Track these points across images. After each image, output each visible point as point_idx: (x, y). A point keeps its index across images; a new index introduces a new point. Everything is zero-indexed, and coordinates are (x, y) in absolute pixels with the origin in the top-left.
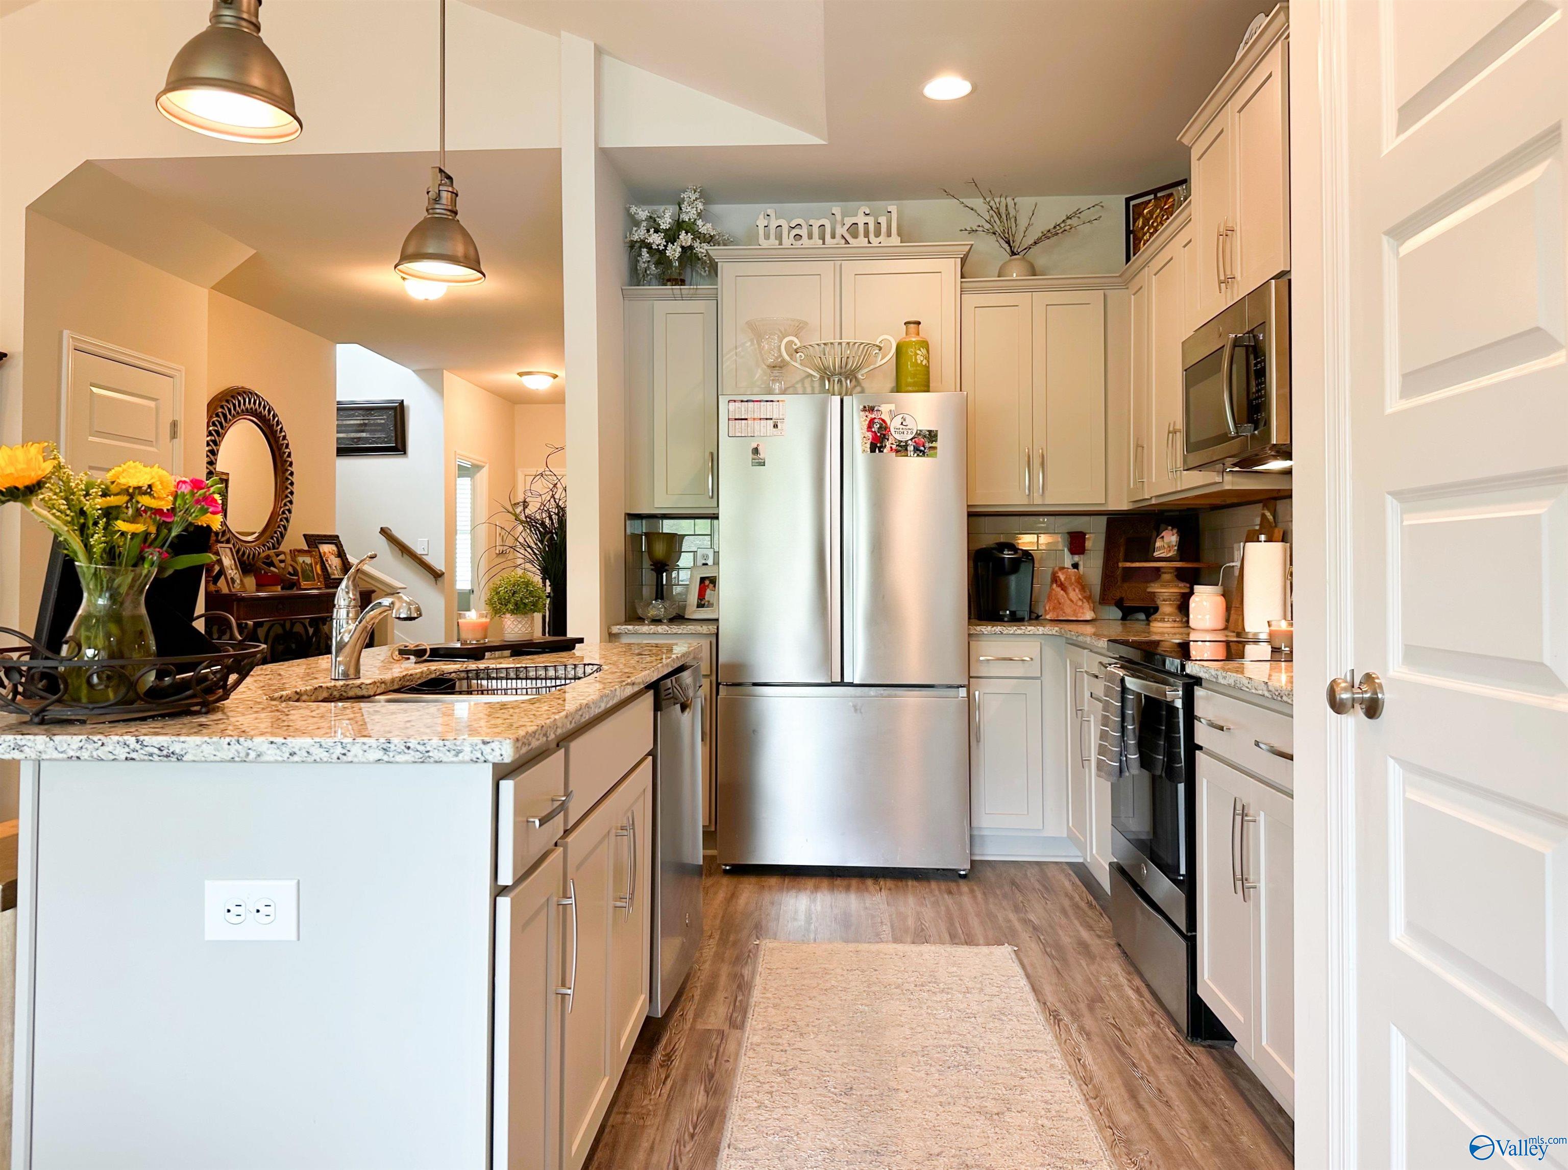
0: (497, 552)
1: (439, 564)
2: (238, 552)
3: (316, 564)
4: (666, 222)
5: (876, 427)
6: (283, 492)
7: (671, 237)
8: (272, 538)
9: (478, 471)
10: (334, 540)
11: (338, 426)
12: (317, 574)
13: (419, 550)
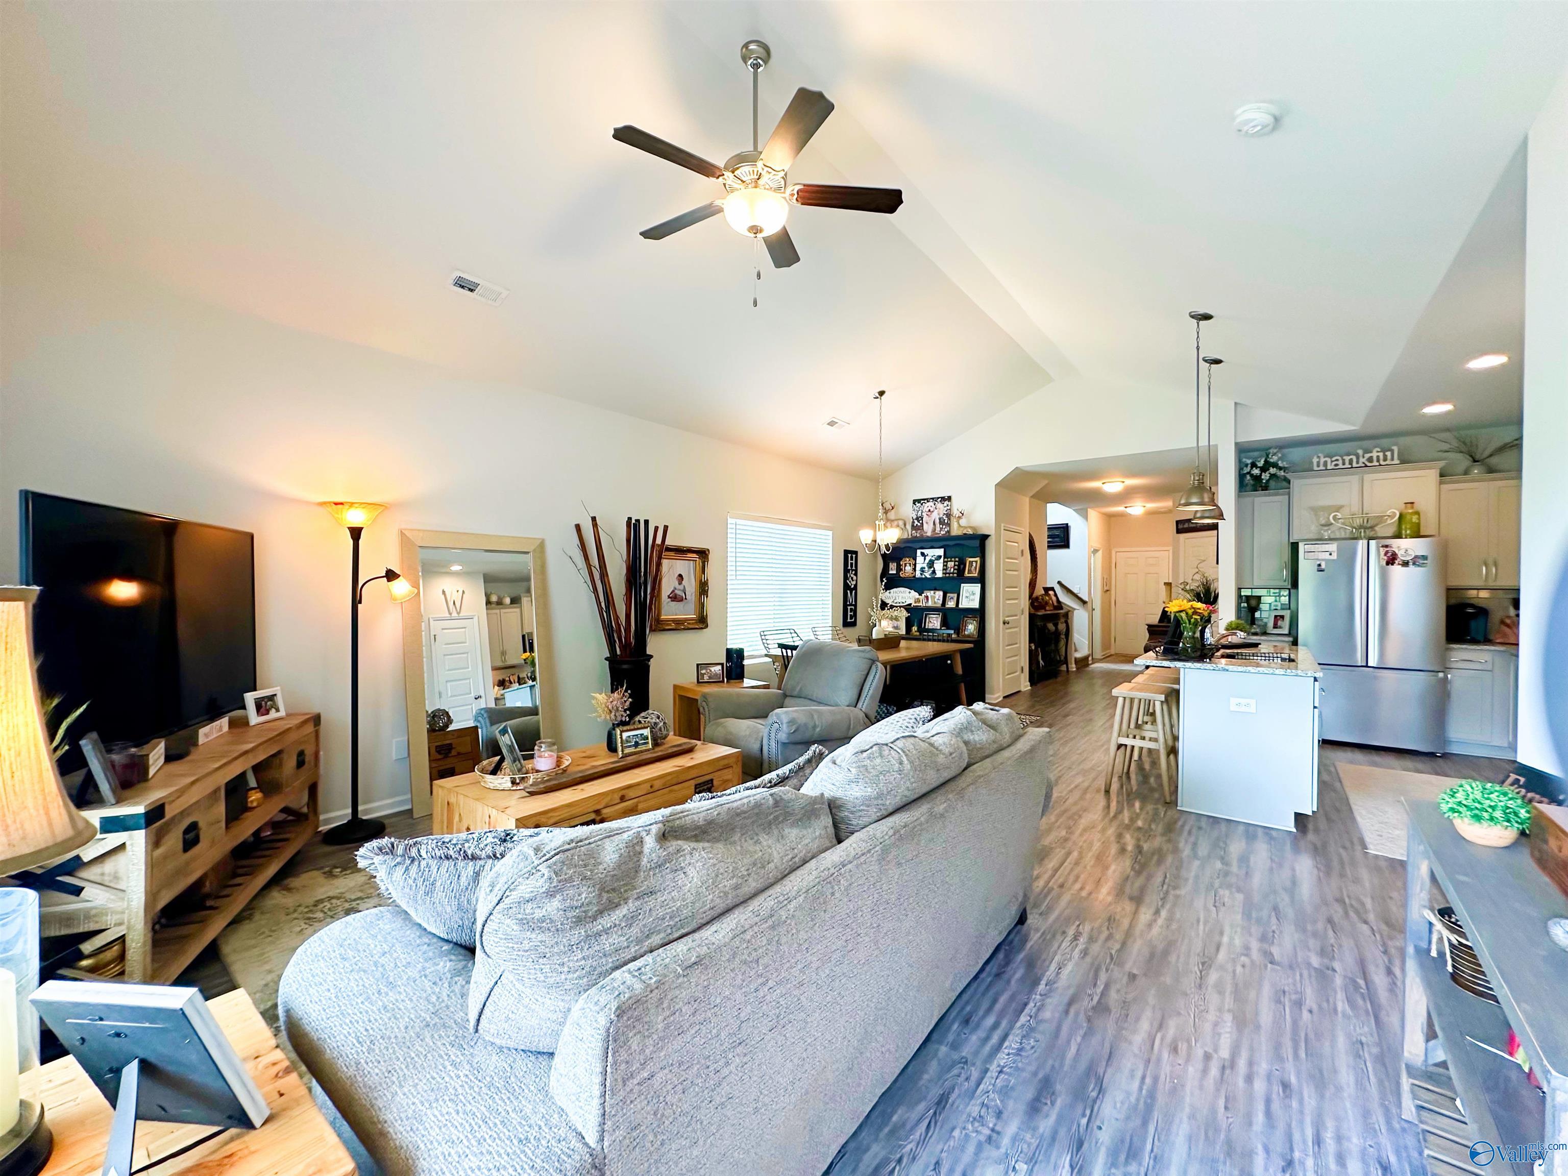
1: (1085, 598)
4: (1261, 463)
5: (1389, 554)
7: (1264, 469)
10: (1052, 589)
13: (1075, 591)
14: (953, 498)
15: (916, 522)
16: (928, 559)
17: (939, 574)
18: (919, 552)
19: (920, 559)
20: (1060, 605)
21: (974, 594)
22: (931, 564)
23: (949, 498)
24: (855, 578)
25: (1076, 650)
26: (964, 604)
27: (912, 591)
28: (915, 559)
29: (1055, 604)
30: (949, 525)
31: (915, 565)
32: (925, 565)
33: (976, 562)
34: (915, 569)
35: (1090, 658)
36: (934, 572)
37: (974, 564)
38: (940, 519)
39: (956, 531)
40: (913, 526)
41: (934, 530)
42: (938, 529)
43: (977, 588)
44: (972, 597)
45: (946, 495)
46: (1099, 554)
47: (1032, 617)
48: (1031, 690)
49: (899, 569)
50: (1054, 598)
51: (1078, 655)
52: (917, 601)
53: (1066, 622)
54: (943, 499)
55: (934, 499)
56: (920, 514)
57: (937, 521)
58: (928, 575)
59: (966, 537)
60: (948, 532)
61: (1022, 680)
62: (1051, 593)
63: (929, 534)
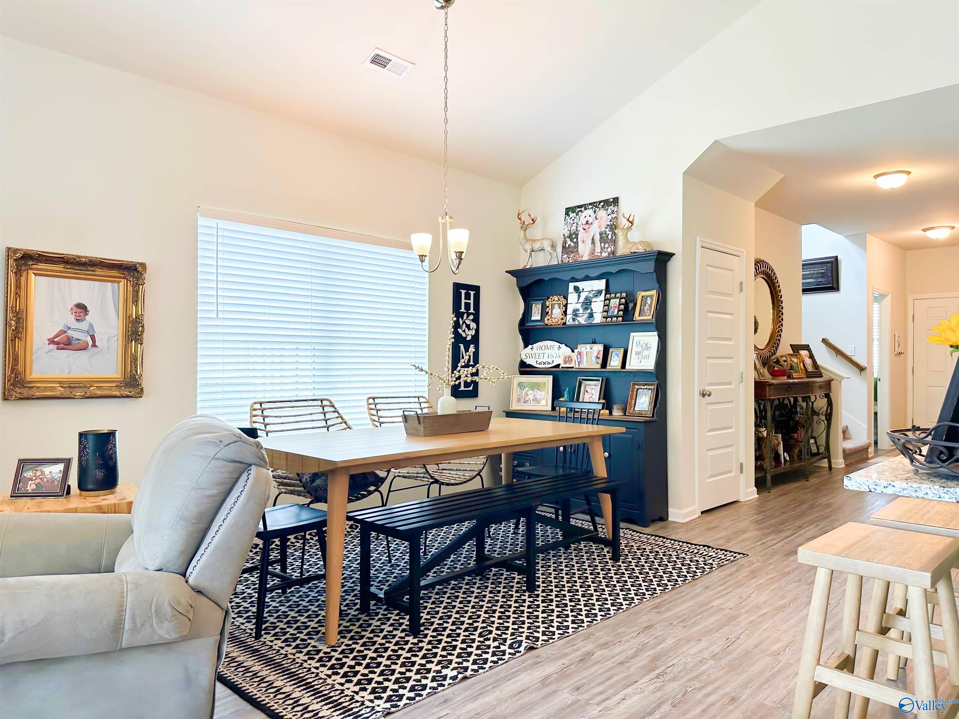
0: (896, 353)
2: (760, 357)
3: (800, 363)
6: (778, 319)
8: (773, 347)
9: (884, 299)
10: (807, 347)
11: (803, 275)
12: (801, 369)
14: (621, 201)
15: (569, 242)
16: (583, 295)
17: (598, 319)
18: (571, 285)
19: (572, 297)
20: (817, 371)
21: (648, 348)
22: (587, 304)
23: (616, 201)
24: (473, 325)
25: (845, 438)
26: (633, 364)
27: (563, 346)
28: (566, 298)
29: (810, 369)
30: (614, 242)
31: (566, 306)
32: (579, 306)
33: (651, 297)
34: (565, 313)
35: (871, 450)
36: (591, 316)
37: (649, 301)
38: (601, 234)
39: (622, 249)
40: (564, 247)
41: (593, 252)
42: (598, 249)
43: (652, 338)
44: (645, 353)
45: (610, 196)
46: (888, 300)
47: (760, 387)
48: (759, 499)
49: (544, 313)
50: (808, 361)
51: (849, 445)
52: (568, 359)
53: (827, 396)
54: (607, 203)
55: (594, 205)
56: (574, 228)
57: (597, 238)
58: (582, 320)
59: (635, 257)
60: (613, 253)
61: (742, 484)
62: (804, 353)
63: (586, 258)
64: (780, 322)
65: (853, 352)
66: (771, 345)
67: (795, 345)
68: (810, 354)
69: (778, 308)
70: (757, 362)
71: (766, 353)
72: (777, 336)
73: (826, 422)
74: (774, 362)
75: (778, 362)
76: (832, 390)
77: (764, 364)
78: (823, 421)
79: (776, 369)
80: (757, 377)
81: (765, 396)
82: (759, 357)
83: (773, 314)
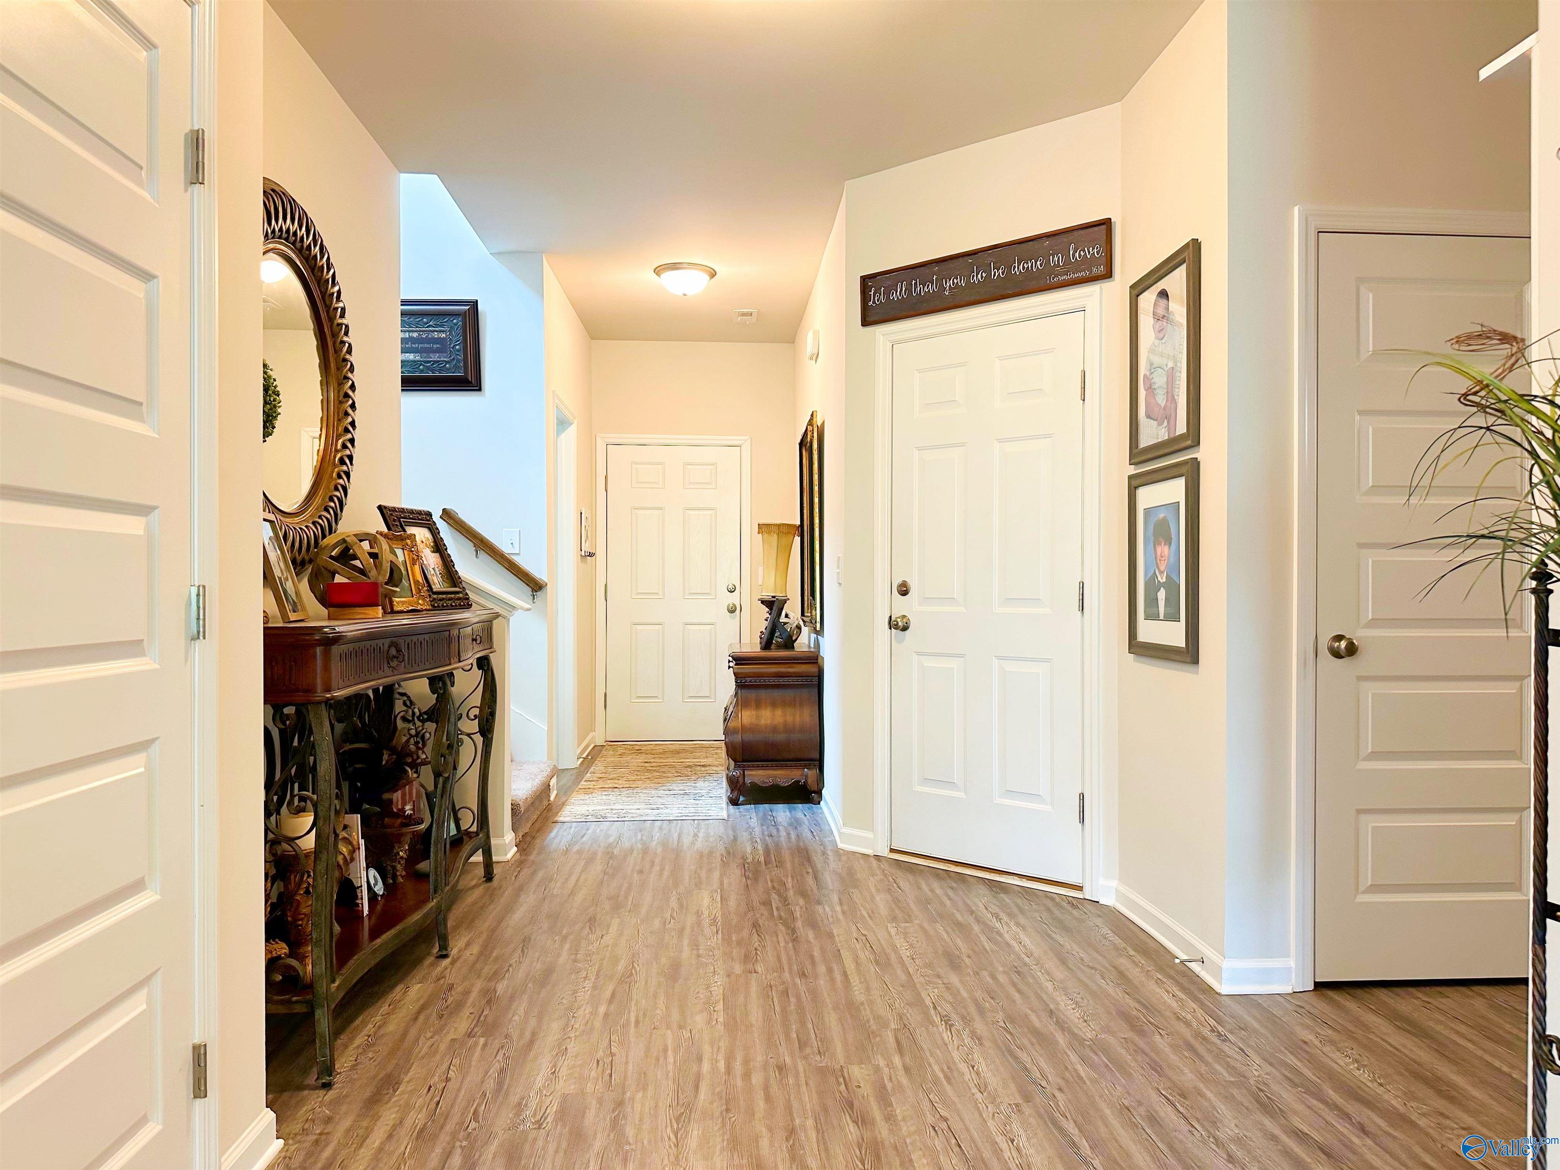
64: (347, 431)
65: (516, 545)
66: (318, 501)
67: (394, 510)
68: (435, 542)
69: (340, 384)
70: (273, 555)
71: (305, 528)
72: (339, 477)
73: (479, 739)
74: (331, 557)
75: (346, 555)
76: (495, 646)
77: (299, 565)
78: (469, 735)
79: (339, 579)
80: (274, 609)
81: (311, 690)
82: (282, 538)
83: (325, 403)
